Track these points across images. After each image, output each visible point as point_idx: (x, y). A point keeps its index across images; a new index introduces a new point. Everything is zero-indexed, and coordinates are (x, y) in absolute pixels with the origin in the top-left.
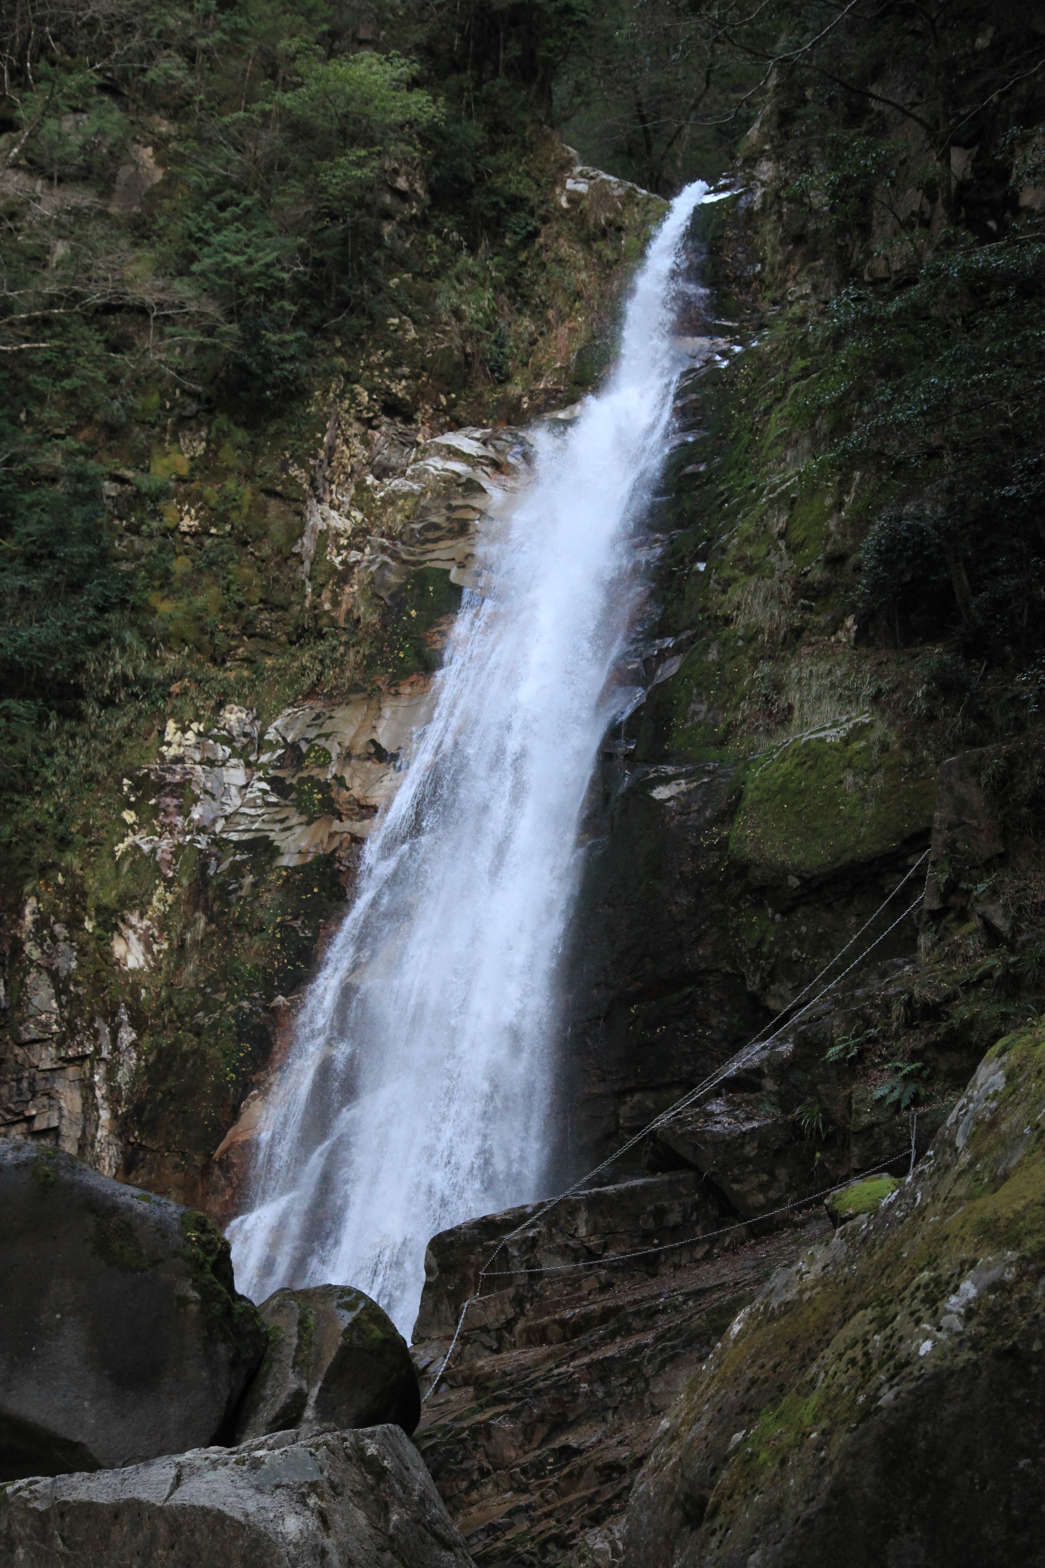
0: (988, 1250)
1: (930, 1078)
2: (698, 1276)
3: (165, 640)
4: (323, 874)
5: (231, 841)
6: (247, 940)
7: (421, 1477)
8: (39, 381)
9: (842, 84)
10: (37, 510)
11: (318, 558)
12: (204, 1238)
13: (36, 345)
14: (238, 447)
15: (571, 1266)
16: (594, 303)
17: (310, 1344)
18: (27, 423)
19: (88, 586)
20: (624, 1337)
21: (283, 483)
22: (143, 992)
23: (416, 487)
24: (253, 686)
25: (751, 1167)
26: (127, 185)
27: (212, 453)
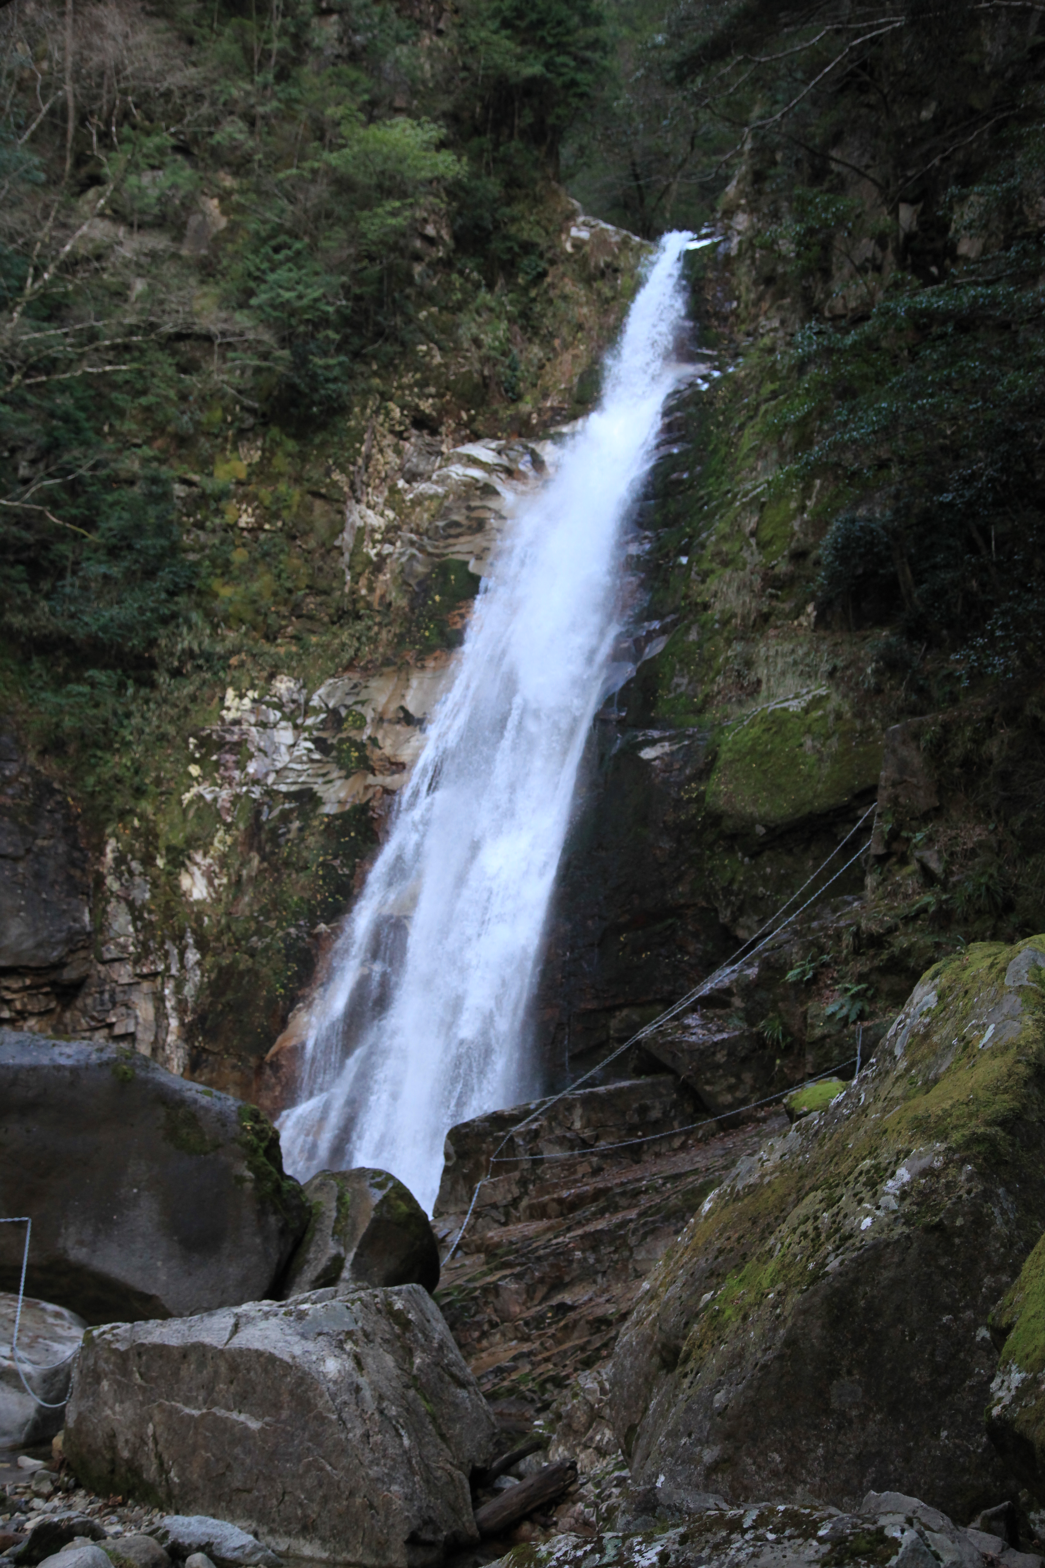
0: (920, 1142)
1: (874, 996)
2: (675, 1163)
3: (226, 619)
4: (359, 820)
5: (279, 792)
6: (294, 876)
7: (440, 1327)
8: (120, 398)
9: (807, 148)
10: (118, 508)
11: (356, 551)
12: (257, 1127)
13: (117, 368)
14: (289, 455)
15: (568, 1154)
16: (594, 333)
17: (347, 1216)
18: (110, 434)
19: (160, 574)
20: (612, 1213)
21: (327, 486)
22: (206, 919)
23: (440, 490)
24: (300, 660)
25: (721, 1072)
26: (196, 232)
27: (266, 460)
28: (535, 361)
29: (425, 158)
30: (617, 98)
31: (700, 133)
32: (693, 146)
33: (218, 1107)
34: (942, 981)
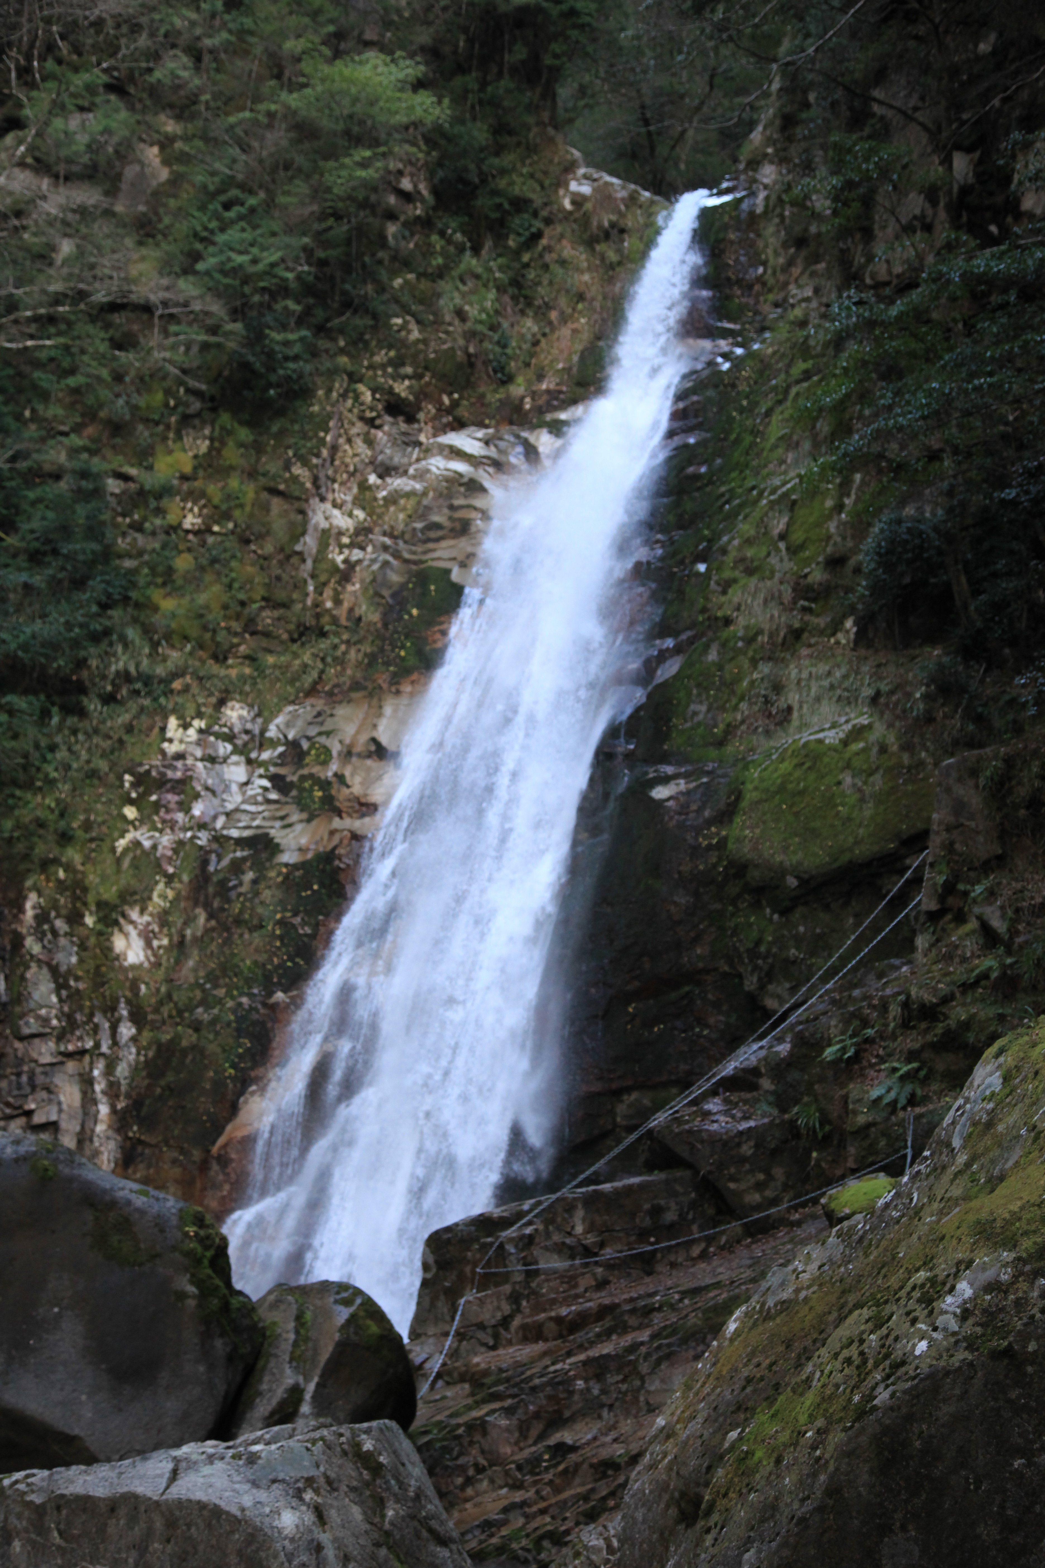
0: (984, 1251)
1: (927, 1078)
2: (694, 1275)
3: (168, 637)
4: (323, 871)
5: (230, 838)
6: (246, 936)
7: (416, 1472)
8: (43, 378)
9: (846, 88)
10: (41, 506)
11: (320, 557)
12: (202, 1233)
13: (41, 342)
14: (241, 445)
15: (567, 1264)
16: (597, 305)
17: (307, 1339)
18: (32, 420)
19: (91, 583)
20: (620, 1335)
21: (286, 481)
22: (143, 987)
23: (418, 486)
24: (255, 684)
25: (747, 1166)
26: (133, 185)
27: (215, 451)
28: (529, 337)
29: (399, 99)
30: (623, 29)
31: (720, 70)
32: (712, 86)
33: (156, 1209)
34: (1008, 1060)
